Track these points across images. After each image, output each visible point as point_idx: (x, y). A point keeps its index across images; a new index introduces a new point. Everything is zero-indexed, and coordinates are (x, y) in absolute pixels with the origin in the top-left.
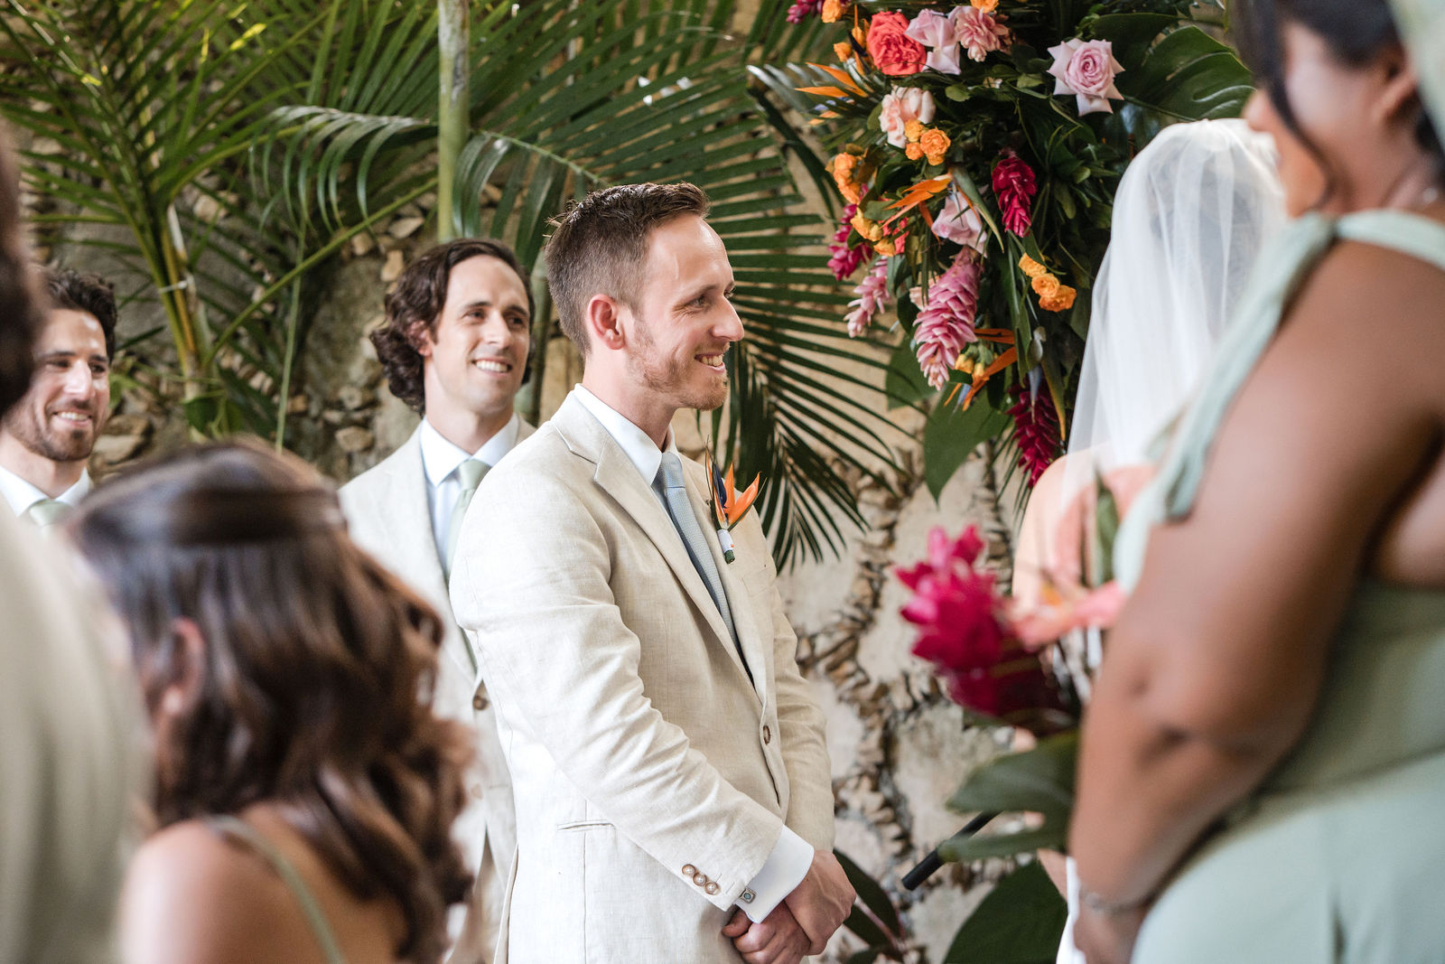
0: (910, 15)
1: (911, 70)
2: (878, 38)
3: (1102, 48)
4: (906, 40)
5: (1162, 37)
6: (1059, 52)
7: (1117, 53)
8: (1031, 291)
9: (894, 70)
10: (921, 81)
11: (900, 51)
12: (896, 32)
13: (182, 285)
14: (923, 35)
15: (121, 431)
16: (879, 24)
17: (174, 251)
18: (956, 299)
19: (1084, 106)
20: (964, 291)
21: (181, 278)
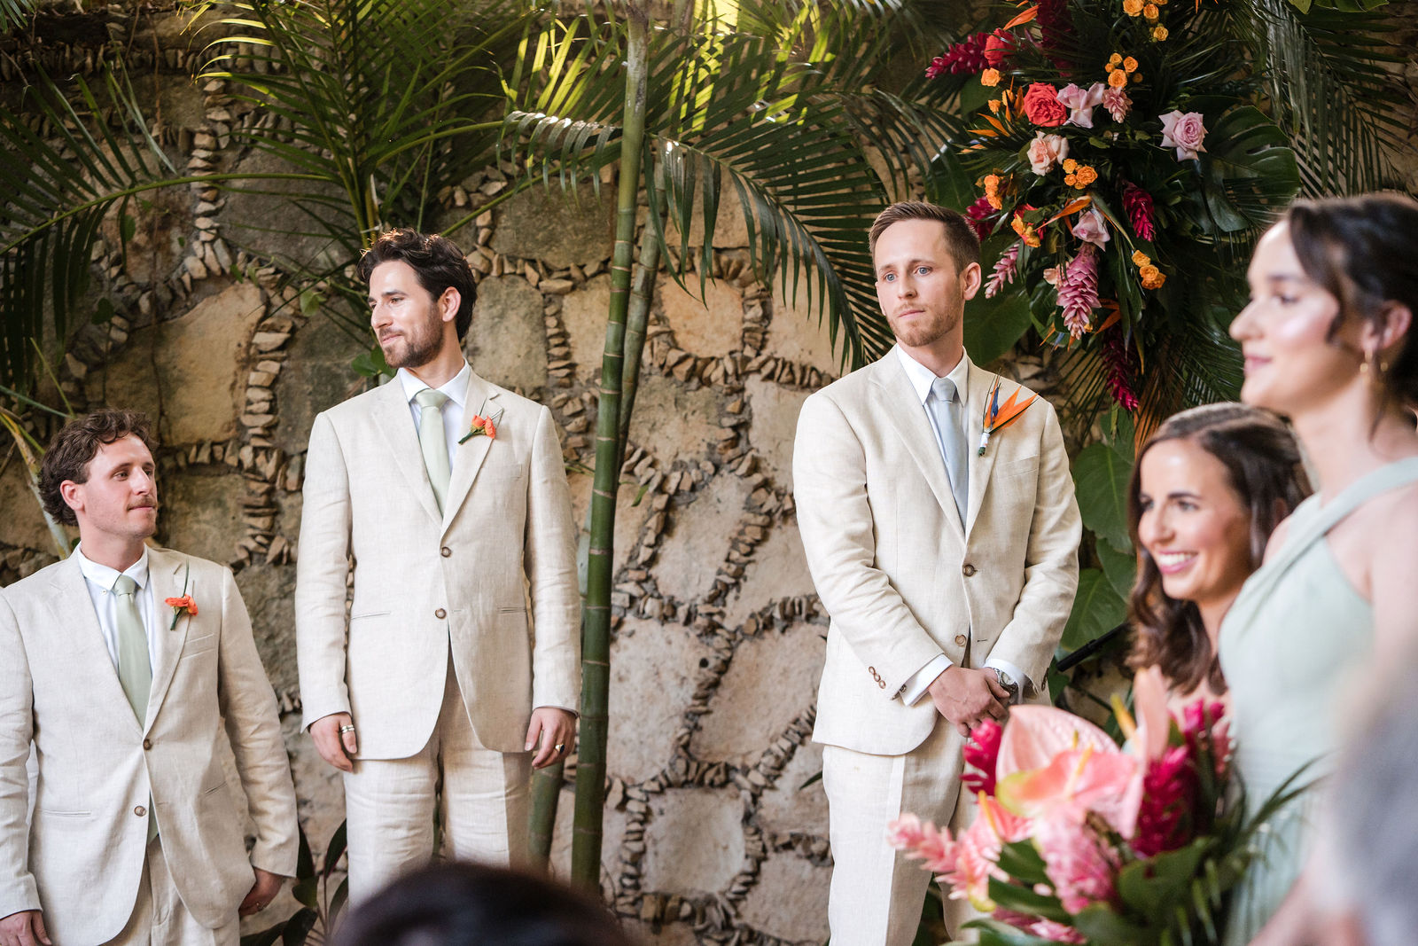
0: (1058, 87)
1: (1054, 123)
2: (1034, 100)
3: (1197, 118)
4: (1055, 103)
5: (1228, 113)
6: (1167, 119)
7: (1206, 123)
8: (1139, 276)
9: (1042, 121)
10: (1062, 132)
11: (1048, 110)
12: (1048, 97)
13: (377, 228)
14: (1067, 100)
15: (273, 329)
16: (1035, 91)
17: (372, 202)
18: (1087, 279)
19: (1181, 155)
20: (1092, 274)
21: (376, 224)
